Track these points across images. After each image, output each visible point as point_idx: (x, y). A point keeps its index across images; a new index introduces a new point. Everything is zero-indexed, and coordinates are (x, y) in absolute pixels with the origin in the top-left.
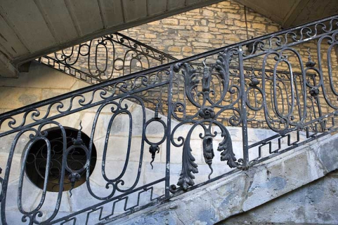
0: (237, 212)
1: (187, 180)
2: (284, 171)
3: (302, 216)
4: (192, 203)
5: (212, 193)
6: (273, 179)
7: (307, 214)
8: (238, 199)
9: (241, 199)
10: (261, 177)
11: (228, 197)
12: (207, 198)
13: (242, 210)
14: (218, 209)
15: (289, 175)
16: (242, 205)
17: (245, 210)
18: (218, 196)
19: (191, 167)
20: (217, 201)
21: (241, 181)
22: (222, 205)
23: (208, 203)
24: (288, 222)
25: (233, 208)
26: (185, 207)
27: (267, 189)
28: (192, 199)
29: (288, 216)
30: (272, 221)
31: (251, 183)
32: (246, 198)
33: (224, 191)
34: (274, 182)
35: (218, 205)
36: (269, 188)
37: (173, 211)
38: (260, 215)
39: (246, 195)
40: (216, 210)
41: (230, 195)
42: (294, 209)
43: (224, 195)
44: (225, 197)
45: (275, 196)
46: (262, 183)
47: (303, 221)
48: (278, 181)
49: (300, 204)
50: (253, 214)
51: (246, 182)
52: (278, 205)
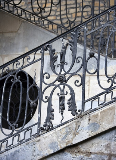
0: (69, 145)
1: (48, 124)
2: (99, 119)
3: (109, 149)
4: (47, 138)
5: (58, 132)
6: (92, 124)
7: (112, 148)
8: (71, 136)
9: (72, 136)
10: (85, 122)
11: (66, 135)
12: (54, 135)
13: (72, 143)
14: (60, 142)
15: (102, 121)
16: (72, 140)
17: (74, 144)
18: (60, 134)
19: (51, 116)
20: (60, 137)
21: (74, 125)
22: (62, 140)
23: (55, 138)
24: (100, 152)
25: (68, 142)
26: (43, 141)
27: (87, 131)
28: (47, 136)
29: (100, 149)
30: (90, 151)
31: (79, 126)
32: (75, 136)
33: (64, 131)
34: (92, 126)
35: (60, 140)
36: (89, 130)
37: (37, 143)
38: (84, 147)
39: (75, 134)
40: (58, 143)
41: (67, 133)
42: (104, 144)
43: (64, 134)
44: (64, 135)
45: (92, 135)
46: (85, 127)
47: (109, 152)
48: (94, 125)
49: (109, 141)
50: (80, 146)
51: (76, 126)
52: (95, 141)
